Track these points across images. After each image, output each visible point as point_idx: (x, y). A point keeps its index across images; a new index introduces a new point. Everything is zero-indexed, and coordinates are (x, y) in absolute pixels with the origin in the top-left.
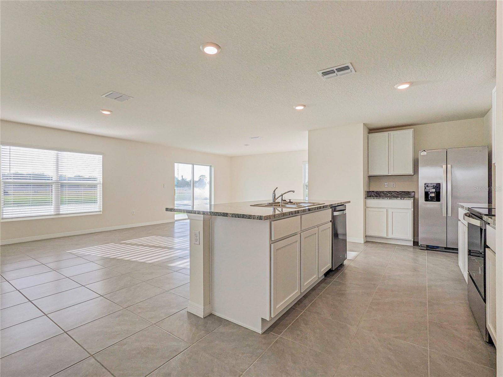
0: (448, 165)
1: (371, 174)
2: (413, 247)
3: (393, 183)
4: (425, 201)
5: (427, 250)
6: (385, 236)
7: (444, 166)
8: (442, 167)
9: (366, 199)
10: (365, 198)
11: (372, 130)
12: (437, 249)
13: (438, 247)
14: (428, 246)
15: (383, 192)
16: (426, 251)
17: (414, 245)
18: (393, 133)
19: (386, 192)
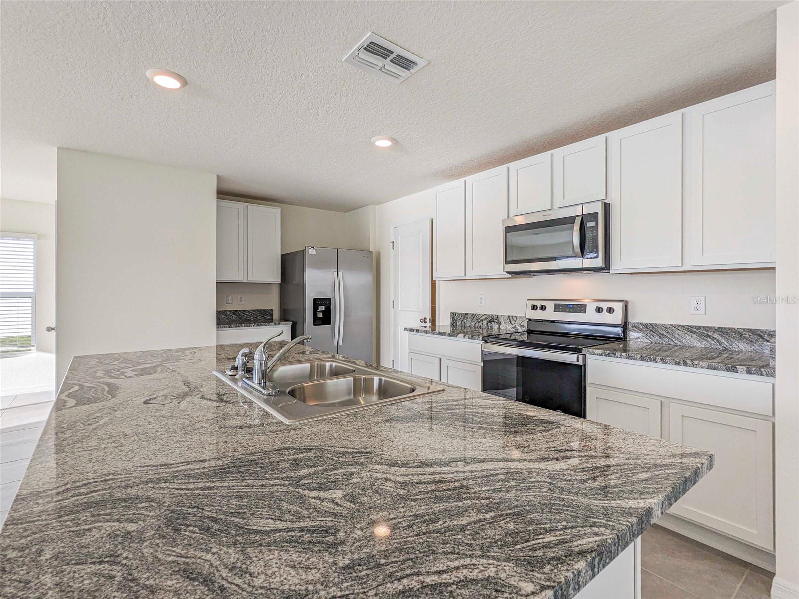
0: (339, 272)
3: (241, 296)
4: (313, 325)
7: (335, 273)
15: (224, 313)
19: (230, 312)
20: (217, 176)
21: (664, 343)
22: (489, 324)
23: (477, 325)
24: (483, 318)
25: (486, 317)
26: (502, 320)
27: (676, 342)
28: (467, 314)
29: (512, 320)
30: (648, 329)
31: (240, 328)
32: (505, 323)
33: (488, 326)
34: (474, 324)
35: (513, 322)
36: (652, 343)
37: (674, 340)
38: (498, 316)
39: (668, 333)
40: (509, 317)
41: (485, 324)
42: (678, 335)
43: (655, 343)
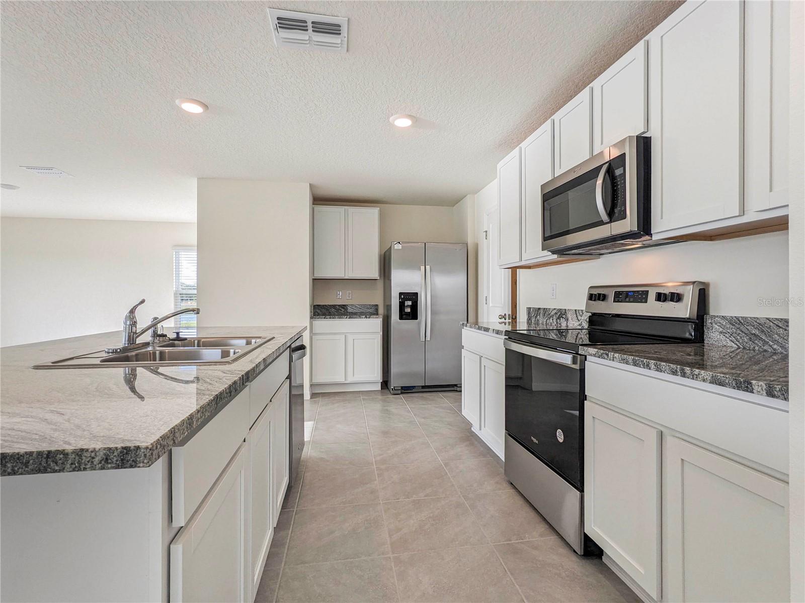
0: (427, 267)
1: (319, 275)
2: (382, 393)
3: (349, 292)
4: (400, 319)
5: (402, 393)
6: (342, 380)
7: (423, 268)
8: (420, 270)
9: (312, 320)
10: (311, 318)
11: (319, 200)
12: (414, 390)
13: (414, 387)
14: (402, 388)
15: (334, 306)
16: (401, 396)
17: (381, 389)
18: (352, 210)
19: (339, 305)
20: (310, 184)
21: (757, 348)
22: (558, 320)
23: (548, 321)
24: (552, 313)
25: (555, 311)
26: (569, 316)
27: (775, 346)
28: (539, 309)
29: (578, 314)
30: (733, 325)
31: (334, 319)
32: (572, 319)
33: (557, 323)
34: (545, 320)
35: (579, 318)
36: (739, 348)
37: (771, 343)
38: (565, 310)
39: (763, 331)
40: (576, 310)
41: (555, 320)
42: (779, 336)
43: (744, 348)
